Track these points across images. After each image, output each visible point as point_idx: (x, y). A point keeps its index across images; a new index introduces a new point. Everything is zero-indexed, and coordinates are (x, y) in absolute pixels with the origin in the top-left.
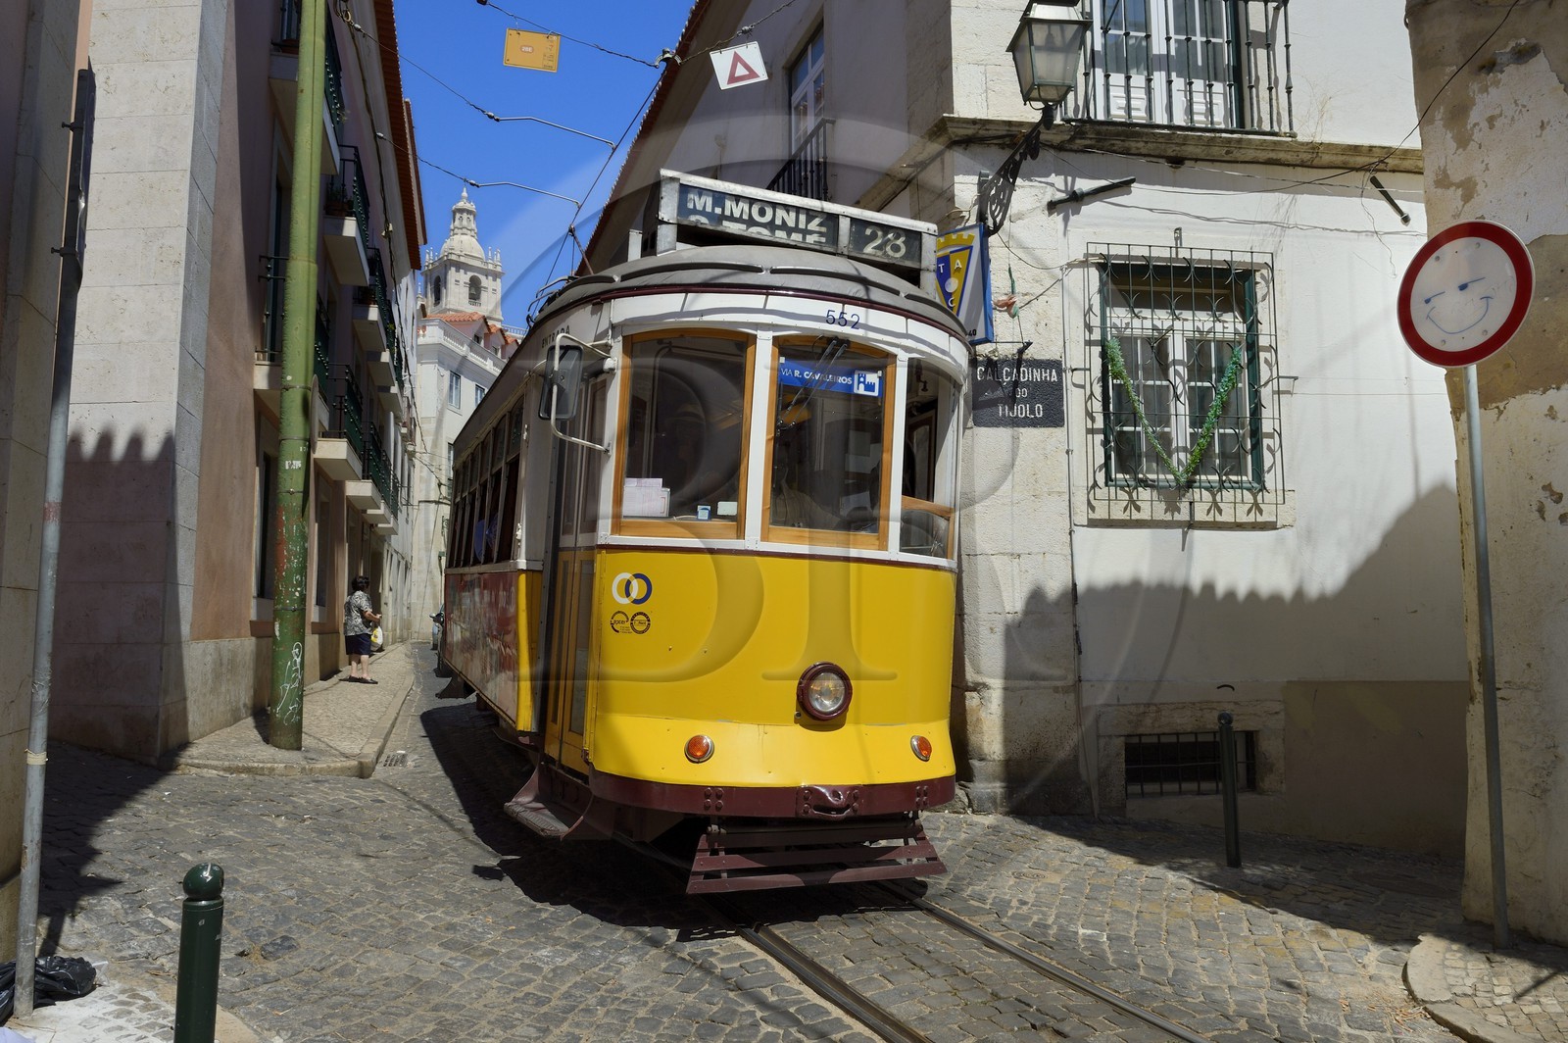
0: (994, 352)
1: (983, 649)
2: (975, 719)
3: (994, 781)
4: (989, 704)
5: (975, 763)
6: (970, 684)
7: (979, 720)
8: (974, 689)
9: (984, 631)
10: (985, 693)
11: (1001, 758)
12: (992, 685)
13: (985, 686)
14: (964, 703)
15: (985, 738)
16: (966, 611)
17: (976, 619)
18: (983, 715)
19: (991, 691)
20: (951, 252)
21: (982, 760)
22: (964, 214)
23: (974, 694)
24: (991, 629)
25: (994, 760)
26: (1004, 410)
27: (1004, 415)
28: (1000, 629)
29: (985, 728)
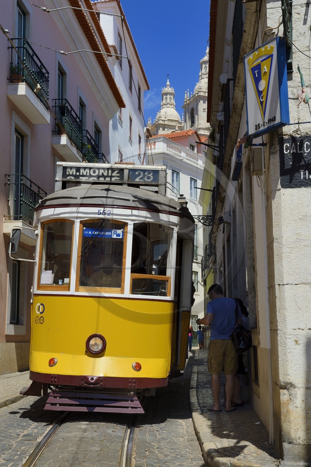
0: (296, 131)
1: (289, 356)
2: (286, 411)
3: (299, 461)
4: (295, 400)
5: (286, 445)
6: (282, 384)
7: (288, 411)
8: (284, 388)
9: (290, 343)
10: (293, 391)
11: (305, 442)
12: (296, 385)
13: (292, 385)
14: (279, 397)
15: (292, 426)
16: (279, 327)
17: (284, 334)
18: (291, 407)
19: (296, 389)
20: (262, 61)
21: (290, 443)
22: (274, 31)
23: (285, 391)
24: (296, 341)
25: (299, 444)
26: (305, 174)
27: (305, 178)
28: (302, 341)
29: (292, 418)
